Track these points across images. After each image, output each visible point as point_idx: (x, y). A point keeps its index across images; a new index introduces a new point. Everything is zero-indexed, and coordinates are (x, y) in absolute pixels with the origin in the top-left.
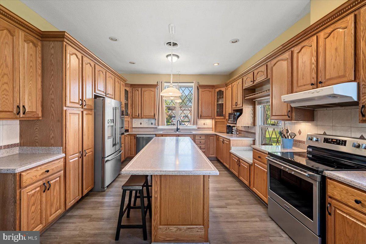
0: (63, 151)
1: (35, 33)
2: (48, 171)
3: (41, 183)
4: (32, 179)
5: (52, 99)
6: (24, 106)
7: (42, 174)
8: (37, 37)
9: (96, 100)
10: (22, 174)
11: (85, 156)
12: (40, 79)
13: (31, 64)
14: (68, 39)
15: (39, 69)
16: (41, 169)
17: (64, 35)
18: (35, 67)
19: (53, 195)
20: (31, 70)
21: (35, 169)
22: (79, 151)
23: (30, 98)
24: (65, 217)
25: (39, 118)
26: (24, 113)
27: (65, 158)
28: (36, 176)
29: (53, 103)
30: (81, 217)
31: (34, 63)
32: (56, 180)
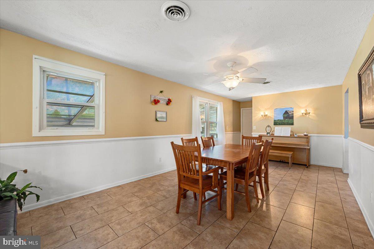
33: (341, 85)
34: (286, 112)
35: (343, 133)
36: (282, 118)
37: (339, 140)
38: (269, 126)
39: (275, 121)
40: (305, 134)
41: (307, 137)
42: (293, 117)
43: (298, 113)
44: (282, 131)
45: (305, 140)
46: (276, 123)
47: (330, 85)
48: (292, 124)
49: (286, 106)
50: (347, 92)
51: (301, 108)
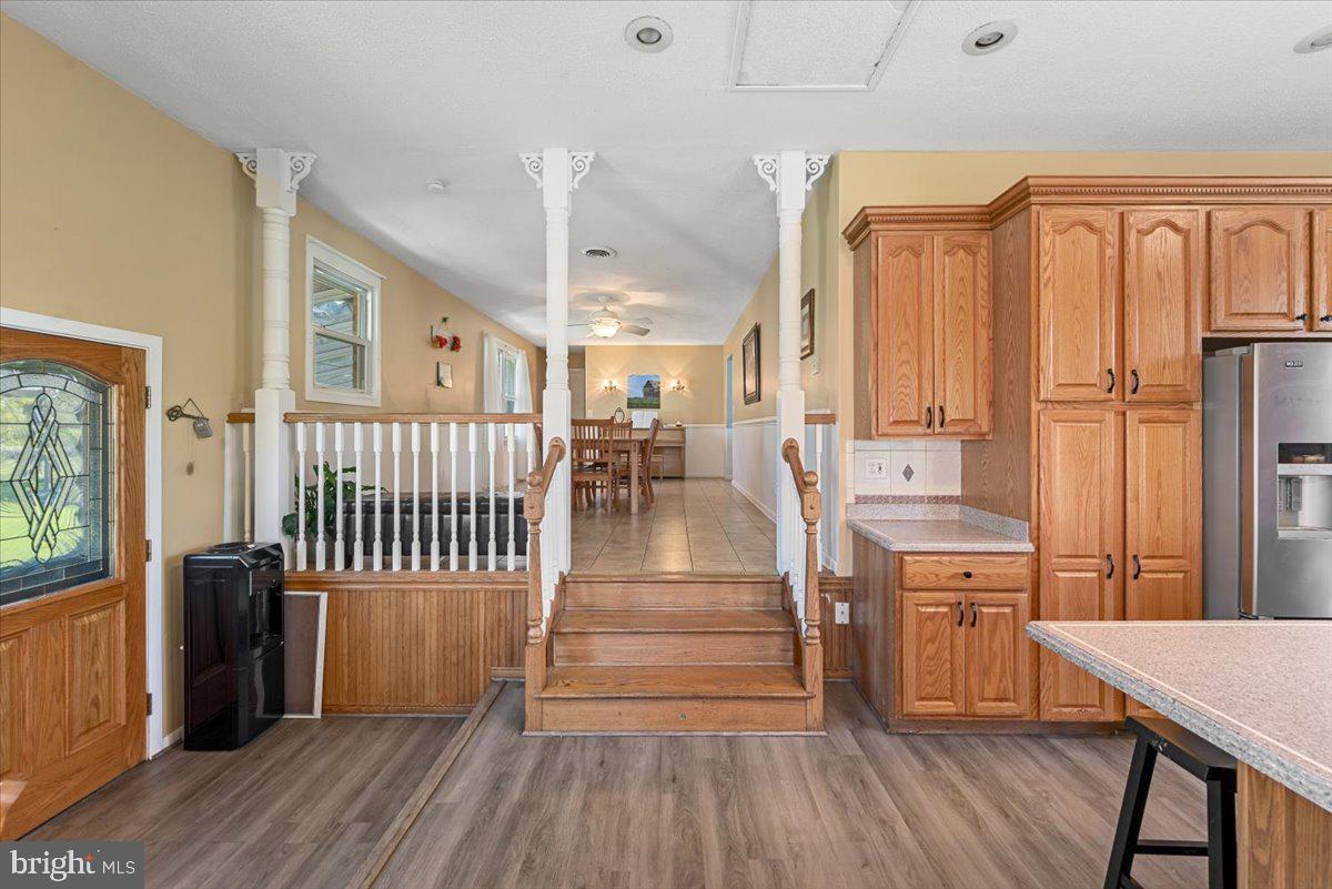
0: (1030, 535)
1: (971, 221)
2: (968, 575)
3: (951, 597)
4: (928, 579)
5: (1011, 382)
6: (941, 409)
7: (954, 576)
8: (977, 226)
9: (1208, 360)
10: (906, 558)
11: (1136, 577)
12: (984, 335)
13: (962, 302)
14: (1044, 189)
15: (983, 307)
16: (950, 562)
17: (1028, 187)
18: (971, 310)
19: (990, 648)
20: (962, 316)
21: (936, 558)
22: (1102, 550)
23: (957, 386)
24: (1041, 741)
25: (985, 435)
26: (942, 425)
27: (1037, 557)
28: (937, 575)
29: (1012, 394)
30: (1077, 771)
31: (970, 298)
32: (1001, 610)
33: (722, 346)
34: (649, 384)
35: (725, 420)
36: (642, 396)
37: (720, 431)
38: (620, 410)
39: (629, 399)
40: (679, 423)
41: (681, 429)
42: (659, 393)
43: (668, 385)
44: (642, 419)
45: (678, 433)
46: (632, 404)
47: (711, 343)
48: (658, 407)
49: (648, 372)
50: (731, 358)
51: (668, 376)
